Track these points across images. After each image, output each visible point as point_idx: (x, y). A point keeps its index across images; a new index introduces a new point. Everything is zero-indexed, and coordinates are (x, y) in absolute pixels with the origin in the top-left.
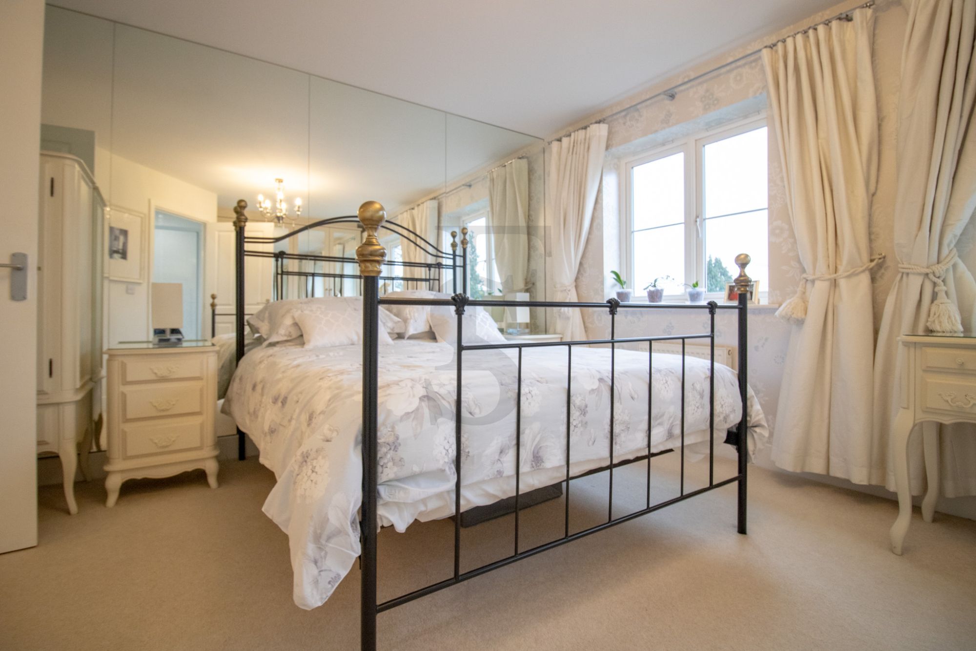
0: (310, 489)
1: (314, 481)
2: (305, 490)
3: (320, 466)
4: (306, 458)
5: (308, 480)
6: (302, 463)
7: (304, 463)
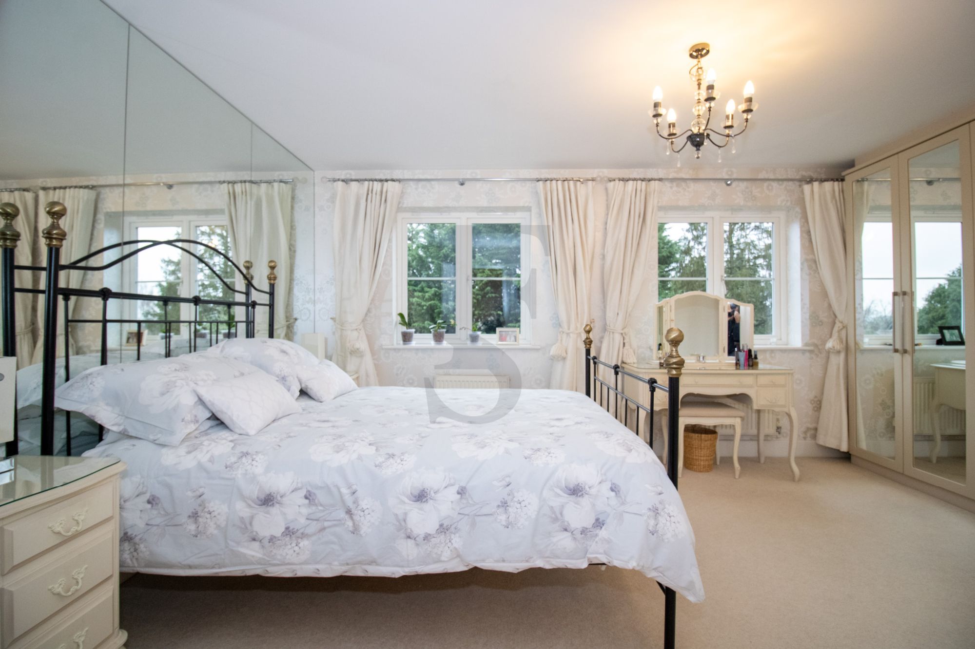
0: (677, 528)
1: (676, 522)
2: (674, 531)
3: (672, 511)
4: (657, 511)
5: (671, 524)
6: (656, 516)
7: (658, 515)
